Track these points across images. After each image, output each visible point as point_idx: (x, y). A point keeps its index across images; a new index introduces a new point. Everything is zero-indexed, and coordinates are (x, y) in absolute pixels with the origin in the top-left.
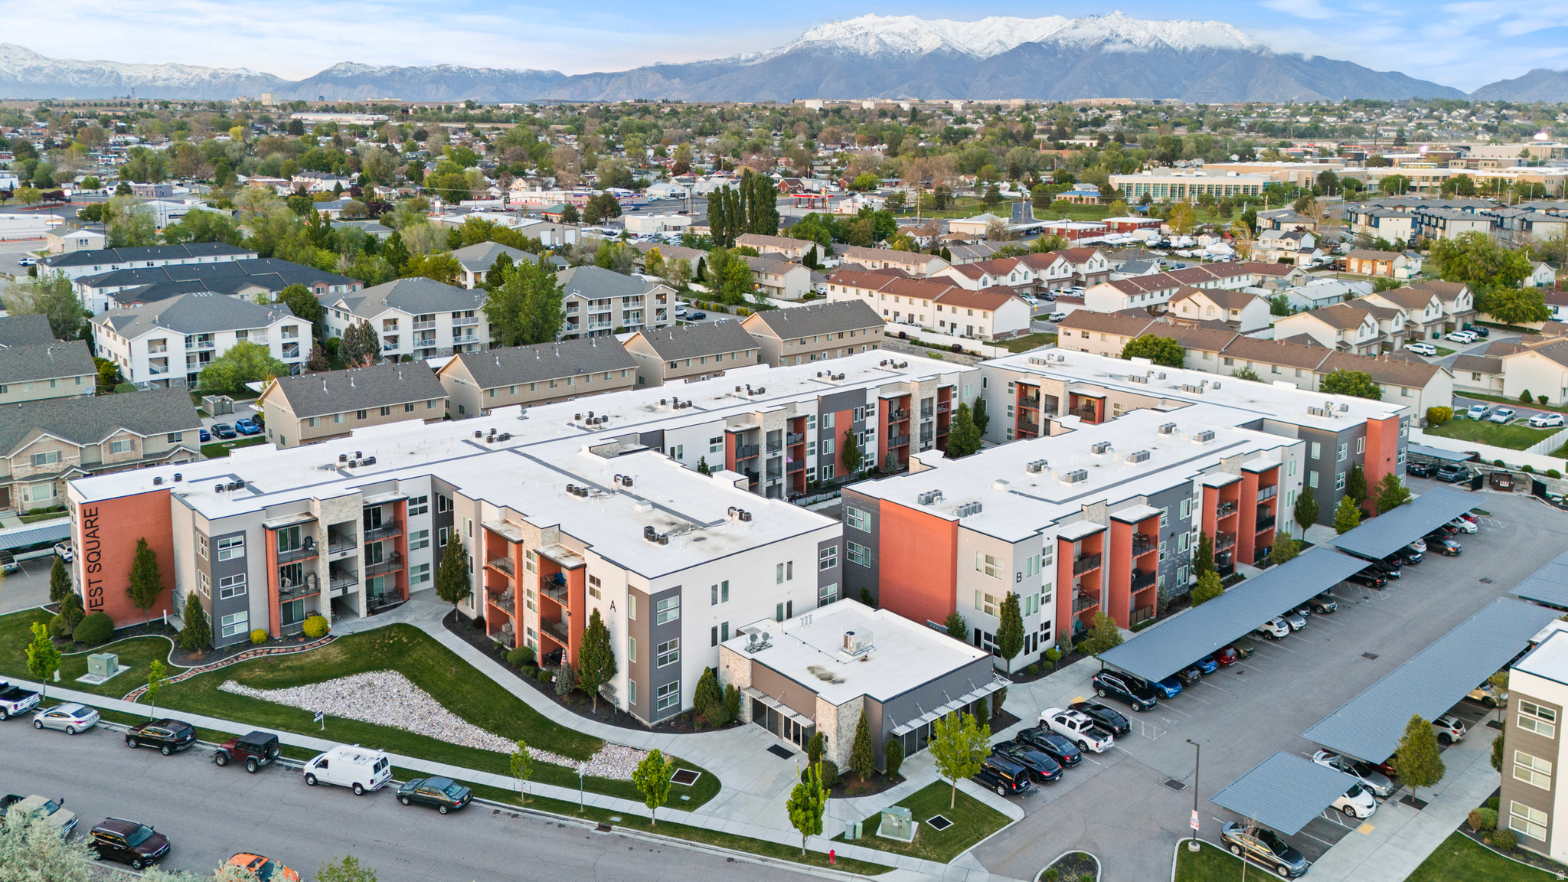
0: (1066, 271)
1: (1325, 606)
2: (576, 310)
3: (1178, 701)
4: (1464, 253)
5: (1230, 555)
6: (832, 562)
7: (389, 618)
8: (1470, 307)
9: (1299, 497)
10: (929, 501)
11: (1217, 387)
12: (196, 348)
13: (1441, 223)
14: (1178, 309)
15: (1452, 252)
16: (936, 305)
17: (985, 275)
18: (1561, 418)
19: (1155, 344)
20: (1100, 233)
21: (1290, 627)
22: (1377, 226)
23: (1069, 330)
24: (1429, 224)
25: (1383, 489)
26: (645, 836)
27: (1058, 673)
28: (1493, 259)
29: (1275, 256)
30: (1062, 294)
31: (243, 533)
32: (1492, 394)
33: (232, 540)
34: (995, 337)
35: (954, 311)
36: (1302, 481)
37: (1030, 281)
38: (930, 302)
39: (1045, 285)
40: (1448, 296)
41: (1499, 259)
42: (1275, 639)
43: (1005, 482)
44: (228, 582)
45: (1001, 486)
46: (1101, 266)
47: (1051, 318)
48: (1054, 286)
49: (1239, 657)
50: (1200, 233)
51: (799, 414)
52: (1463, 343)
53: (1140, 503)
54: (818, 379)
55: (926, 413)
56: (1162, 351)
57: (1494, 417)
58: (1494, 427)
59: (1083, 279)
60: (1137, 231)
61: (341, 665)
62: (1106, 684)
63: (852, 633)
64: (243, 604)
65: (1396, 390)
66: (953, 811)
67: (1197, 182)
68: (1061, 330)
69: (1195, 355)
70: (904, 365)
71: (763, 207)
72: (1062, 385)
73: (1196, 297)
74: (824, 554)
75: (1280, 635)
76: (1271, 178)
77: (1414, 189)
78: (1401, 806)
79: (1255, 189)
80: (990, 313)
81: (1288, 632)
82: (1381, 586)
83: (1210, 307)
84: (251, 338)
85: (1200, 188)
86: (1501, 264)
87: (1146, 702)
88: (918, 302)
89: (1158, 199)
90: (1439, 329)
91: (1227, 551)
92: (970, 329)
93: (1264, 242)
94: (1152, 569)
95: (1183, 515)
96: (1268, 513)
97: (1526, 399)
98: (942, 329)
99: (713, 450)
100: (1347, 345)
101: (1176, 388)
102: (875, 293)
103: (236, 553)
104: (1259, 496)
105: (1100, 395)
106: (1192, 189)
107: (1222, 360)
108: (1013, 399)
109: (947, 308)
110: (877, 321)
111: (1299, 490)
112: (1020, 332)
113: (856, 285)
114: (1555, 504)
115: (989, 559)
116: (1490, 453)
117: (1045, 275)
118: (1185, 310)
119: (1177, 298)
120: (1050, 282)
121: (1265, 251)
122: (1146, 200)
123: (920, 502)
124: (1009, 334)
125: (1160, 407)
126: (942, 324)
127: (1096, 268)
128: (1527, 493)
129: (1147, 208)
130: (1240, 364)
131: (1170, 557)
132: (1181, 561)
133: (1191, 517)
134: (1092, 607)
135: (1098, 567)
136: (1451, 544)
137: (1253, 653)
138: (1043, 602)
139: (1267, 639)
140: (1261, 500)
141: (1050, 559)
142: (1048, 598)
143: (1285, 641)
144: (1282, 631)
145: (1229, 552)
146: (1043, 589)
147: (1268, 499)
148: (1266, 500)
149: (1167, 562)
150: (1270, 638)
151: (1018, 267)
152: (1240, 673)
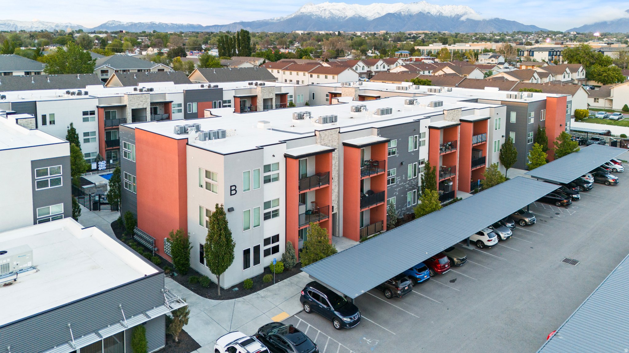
1: (527, 220)
2: (107, 75)
5: (451, 184)
6: (54, 182)
8: (584, 77)
9: (503, 146)
15: (572, 54)
16: (310, 74)
19: (417, 79)
21: (499, 236)
22: (533, 55)
23: (375, 81)
25: (560, 142)
28: (593, 56)
32: (606, 109)
35: (318, 77)
36: (504, 135)
37: (365, 71)
38: (306, 73)
40: (574, 70)
41: (596, 56)
42: (486, 247)
43: (265, 122)
45: (262, 125)
49: (452, 264)
53: (372, 133)
60: (423, 61)
62: (311, 298)
72: (354, 90)
75: (490, 244)
79: (478, 50)
80: (336, 76)
81: (497, 241)
82: (568, 205)
86: (597, 59)
87: (347, 319)
88: (301, 73)
89: (435, 52)
91: (449, 180)
93: (481, 60)
94: (383, 190)
95: (411, 148)
96: (480, 155)
97: (626, 110)
99: (85, 120)
102: (280, 71)
104: (474, 140)
106: (451, 51)
109: (315, 76)
111: (503, 141)
115: (208, 174)
117: (373, 69)
120: (377, 72)
122: (430, 52)
123: (175, 131)
131: (400, 182)
132: (410, 186)
133: (418, 150)
134: (321, 221)
135: (327, 185)
136: (611, 177)
137: (463, 260)
138: (267, 217)
139: (480, 248)
140: (475, 144)
141: (276, 176)
142: (276, 214)
143: (495, 249)
144: (491, 240)
145: (451, 181)
146: (267, 205)
147: (480, 144)
148: (478, 144)
149: (398, 186)
150: (482, 247)
151: (359, 63)
152: (453, 281)
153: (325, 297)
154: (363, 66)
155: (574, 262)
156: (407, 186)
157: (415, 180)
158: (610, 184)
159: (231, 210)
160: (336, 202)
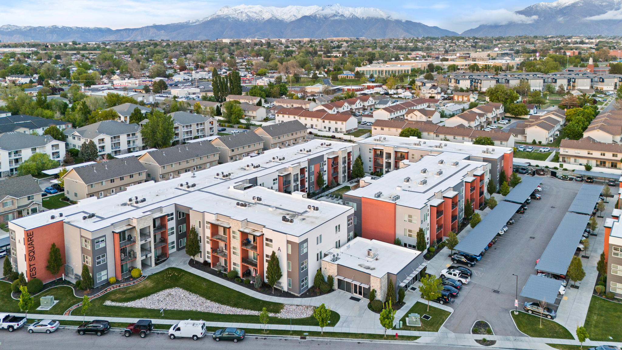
0: (361, 105)
1: (511, 222)
2: (178, 130)
3: (481, 262)
4: (497, 92)
5: (473, 206)
6: (351, 223)
7: (165, 265)
8: (503, 111)
9: (488, 184)
10: (379, 196)
11: (446, 145)
12: (13, 157)
13: (480, 81)
14: (409, 117)
16: (322, 120)
17: (334, 108)
18: (549, 149)
19: (412, 131)
20: (362, 90)
21: (504, 230)
22: (458, 83)
23: (376, 127)
24: (475, 82)
25: (512, 178)
26: (321, 339)
27: (436, 256)
29: (428, 96)
30: (360, 114)
31: (105, 236)
32: (523, 142)
33: (100, 240)
34: (347, 131)
35: (330, 122)
37: (349, 109)
38: (319, 119)
39: (354, 111)
42: (500, 235)
43: (401, 187)
44: (99, 258)
45: (399, 188)
46: (372, 102)
47: (362, 123)
48: (357, 111)
50: (397, 88)
51: (303, 167)
52: (504, 124)
53: (450, 190)
54: (301, 152)
55: (344, 162)
56: (414, 133)
57: (528, 150)
58: (528, 153)
59: (366, 107)
60: (375, 88)
61: (153, 288)
62: (457, 259)
63: (371, 250)
64: (105, 267)
65: (499, 142)
66: (428, 312)
67: (388, 69)
68: (373, 128)
69: (425, 134)
70: (330, 145)
71: (236, 84)
72: (392, 148)
73: (415, 112)
74: (349, 221)
76: (412, 67)
77: (459, 69)
78: (571, 289)
79: (408, 71)
80: (344, 123)
81: (504, 232)
82: (523, 213)
83: (420, 116)
84: (38, 151)
85: (389, 71)
87: (473, 263)
88: (315, 119)
89: (375, 76)
90: (496, 120)
92: (336, 129)
94: (455, 214)
95: (461, 193)
96: (482, 190)
97: (534, 143)
98: (325, 130)
99: (274, 184)
100: (471, 127)
101: (431, 147)
102: (296, 117)
103: (102, 245)
105: (407, 151)
106: (386, 72)
107: (435, 135)
108: (372, 155)
109: (327, 122)
110: (304, 127)
111: (488, 181)
112: (355, 129)
113: (288, 114)
114: (560, 178)
115: (410, 216)
116: (534, 162)
117: (354, 107)
118: (411, 117)
119: (408, 113)
120: (356, 109)
121: (424, 94)
122: (372, 76)
123: (375, 197)
124: (351, 130)
125: (430, 154)
126: (325, 127)
127: (370, 103)
128: (549, 176)
129: (373, 80)
130: (442, 136)
132: (461, 210)
136: (538, 196)
142: (428, 229)
143: (503, 236)
148: (481, 186)
151: (345, 104)
152: (495, 249)
158: (537, 199)
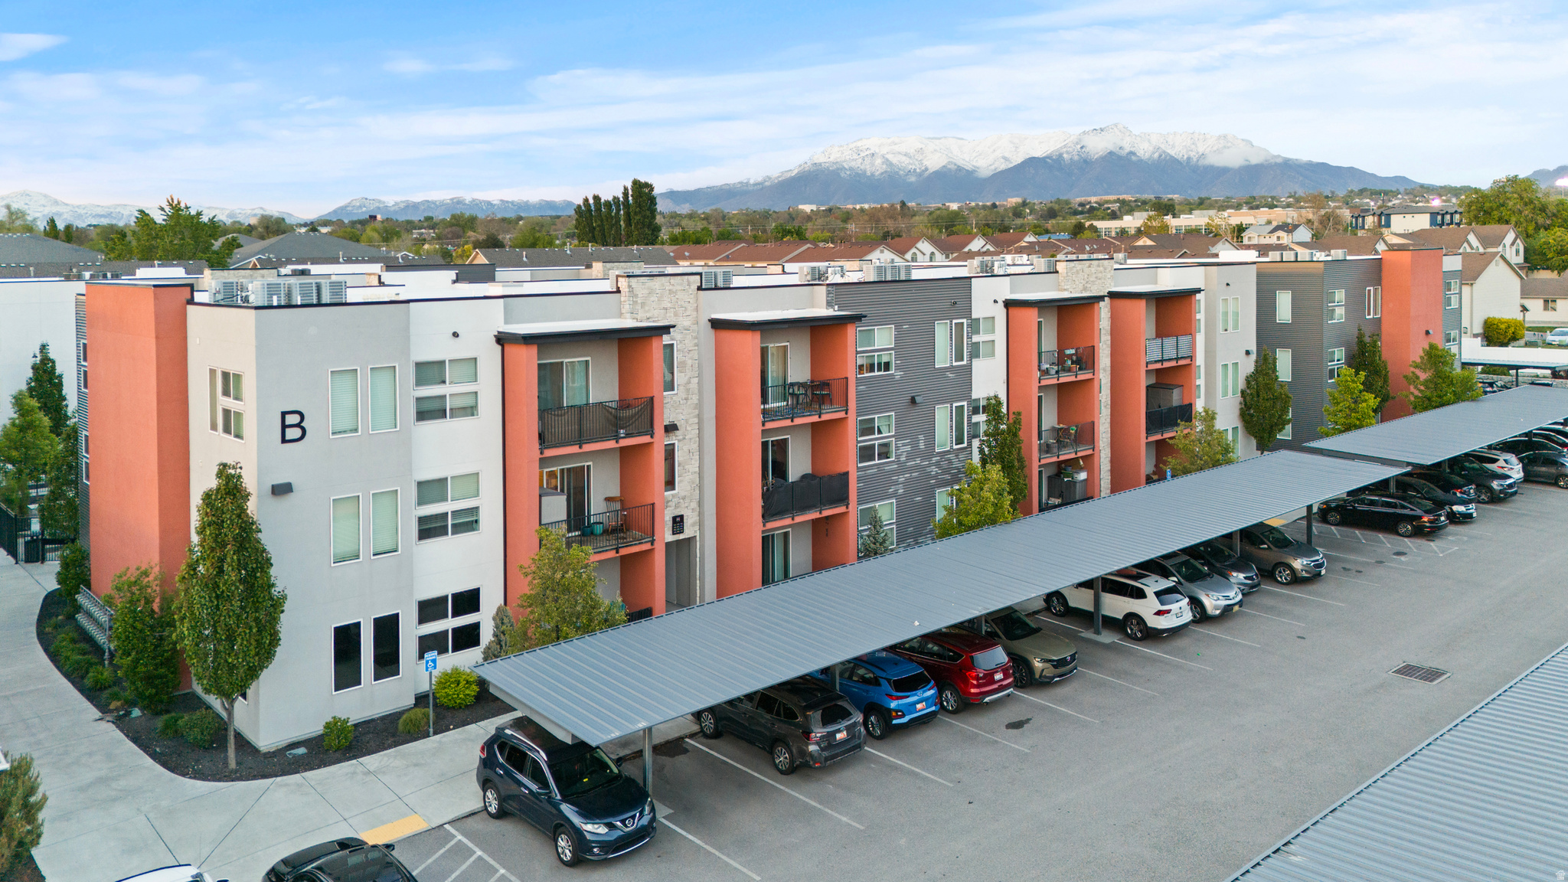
1: (1298, 564)
5: (1083, 476)
8: (1521, 260)
9: (1248, 380)
21: (1195, 603)
22: (1388, 225)
25: (1423, 376)
36: (1253, 348)
40: (1490, 240)
41: (1552, 208)
42: (1152, 635)
49: (1023, 676)
53: (811, 301)
75: (1163, 623)
81: (1188, 616)
82: (1429, 532)
87: (594, 829)
91: (1073, 463)
93: (1249, 238)
95: (943, 357)
96: (1176, 398)
104: (1152, 350)
111: (1248, 366)
131: (910, 456)
132: (945, 471)
133: (969, 368)
134: (624, 552)
135: (646, 439)
137: (1061, 663)
138: (430, 529)
139: (1133, 638)
140: (1156, 362)
141: (468, 402)
142: (468, 522)
143: (1181, 643)
144: (1168, 612)
145: (1082, 469)
146: (432, 489)
147: (1173, 364)
148: (1167, 365)
149: (902, 469)
150: (1139, 635)
151: (920, 245)
152: (1017, 725)
153: (542, 757)
154: (933, 254)
155: (1431, 675)
156: (934, 470)
157: (962, 456)
159: (281, 490)
160: (694, 505)
